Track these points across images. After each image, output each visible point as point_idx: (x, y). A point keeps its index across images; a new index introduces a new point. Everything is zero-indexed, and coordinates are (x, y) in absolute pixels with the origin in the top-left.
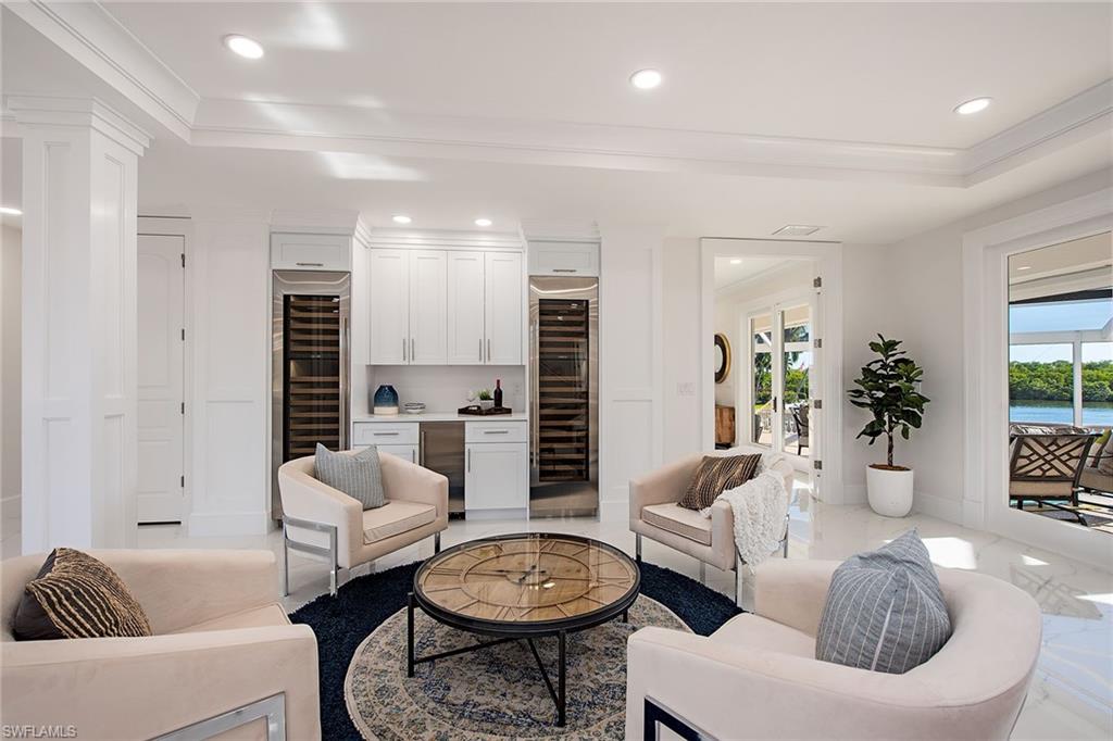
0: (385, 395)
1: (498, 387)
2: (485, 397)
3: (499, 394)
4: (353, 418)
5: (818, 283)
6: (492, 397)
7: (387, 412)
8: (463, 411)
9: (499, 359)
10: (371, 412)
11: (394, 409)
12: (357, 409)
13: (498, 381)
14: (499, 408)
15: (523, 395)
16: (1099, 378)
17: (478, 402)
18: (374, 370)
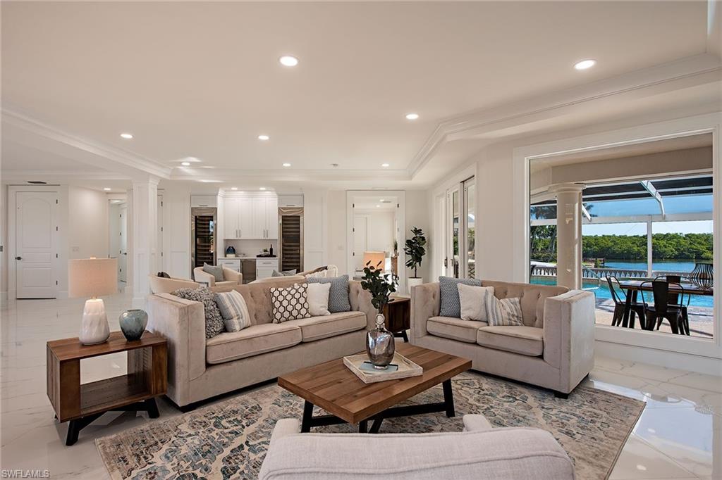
0: (230, 250)
1: (271, 247)
2: (266, 251)
3: (271, 250)
4: (218, 257)
5: (398, 206)
6: (268, 251)
7: (231, 256)
8: (258, 256)
9: (270, 237)
10: (226, 256)
11: (234, 255)
12: (220, 255)
13: (271, 245)
14: (271, 255)
15: (278, 250)
17: (264, 253)
18: (227, 241)
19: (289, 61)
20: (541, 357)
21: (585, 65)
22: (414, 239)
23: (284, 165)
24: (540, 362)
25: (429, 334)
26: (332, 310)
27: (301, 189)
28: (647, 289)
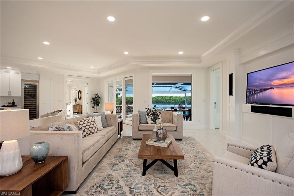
1: (13, 101)
2: (10, 103)
5: (87, 84)
6: (12, 103)
8: (3, 106)
9: (13, 95)
13: (14, 100)
14: (14, 105)
15: (20, 104)
16: (171, 99)
17: (8, 104)
19: (111, 19)
20: (176, 131)
21: (181, 53)
22: (95, 97)
23: (38, 58)
24: (176, 132)
25: (139, 130)
26: (104, 127)
27: (38, 71)
28: (187, 111)
